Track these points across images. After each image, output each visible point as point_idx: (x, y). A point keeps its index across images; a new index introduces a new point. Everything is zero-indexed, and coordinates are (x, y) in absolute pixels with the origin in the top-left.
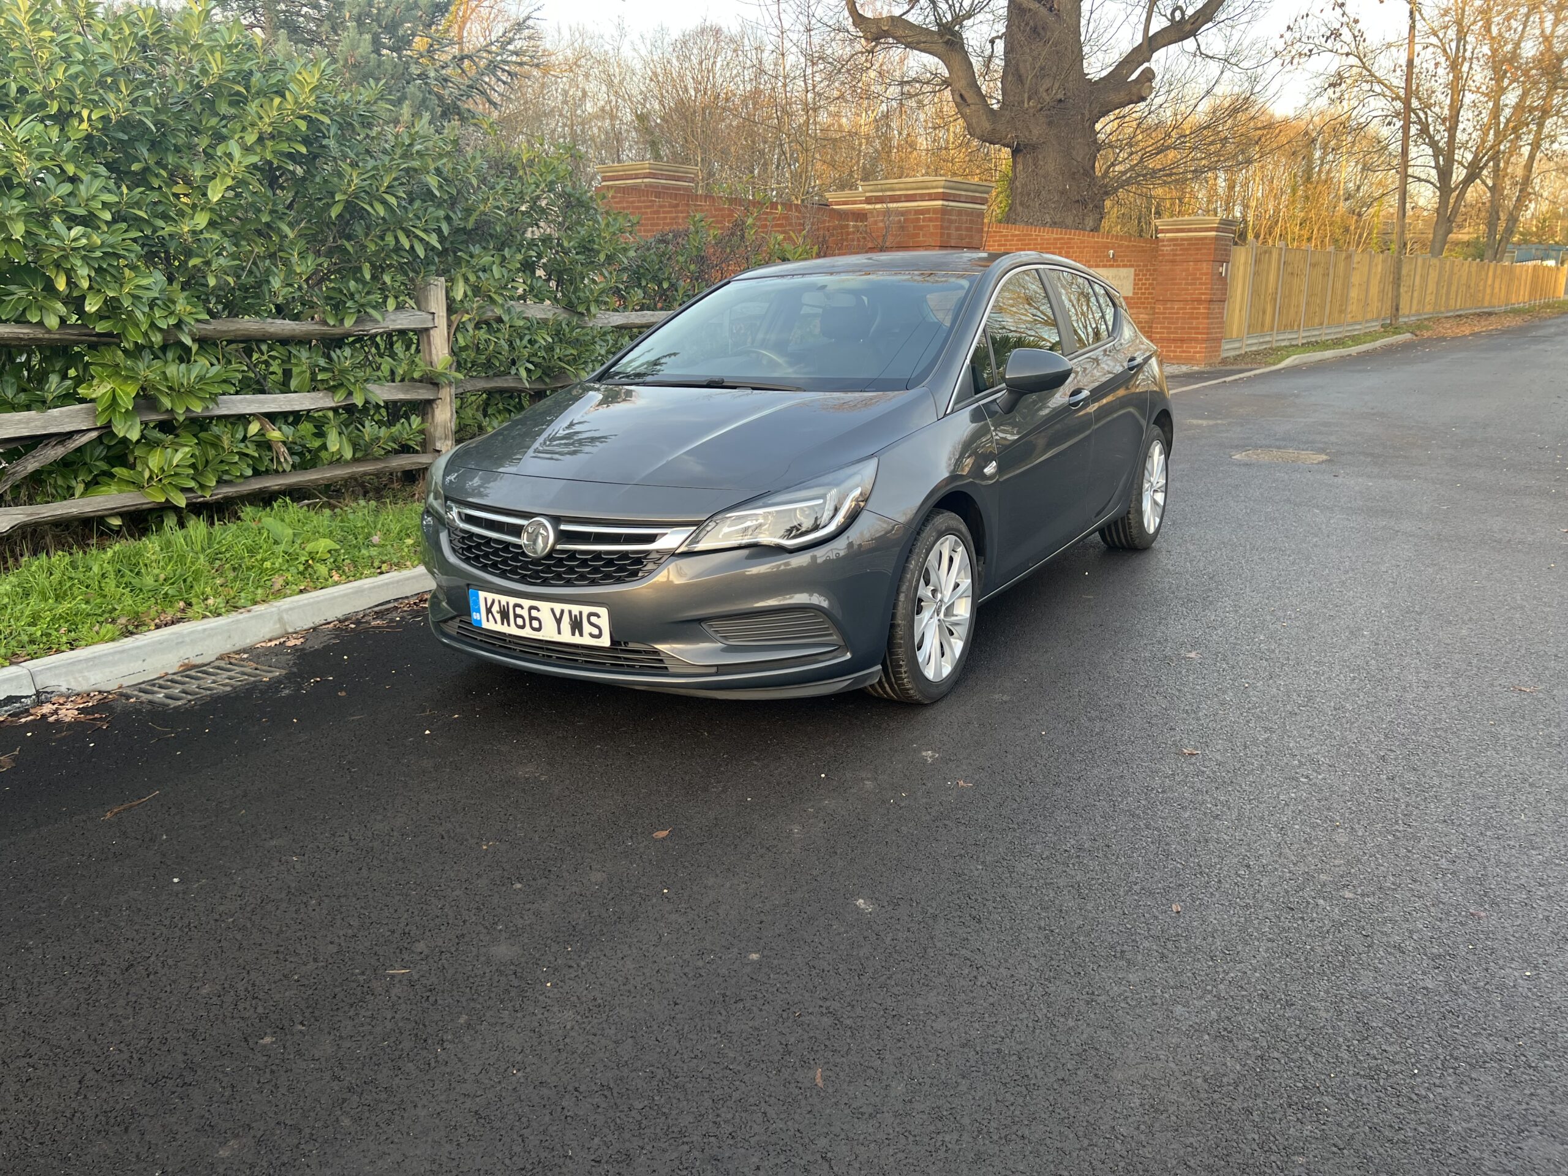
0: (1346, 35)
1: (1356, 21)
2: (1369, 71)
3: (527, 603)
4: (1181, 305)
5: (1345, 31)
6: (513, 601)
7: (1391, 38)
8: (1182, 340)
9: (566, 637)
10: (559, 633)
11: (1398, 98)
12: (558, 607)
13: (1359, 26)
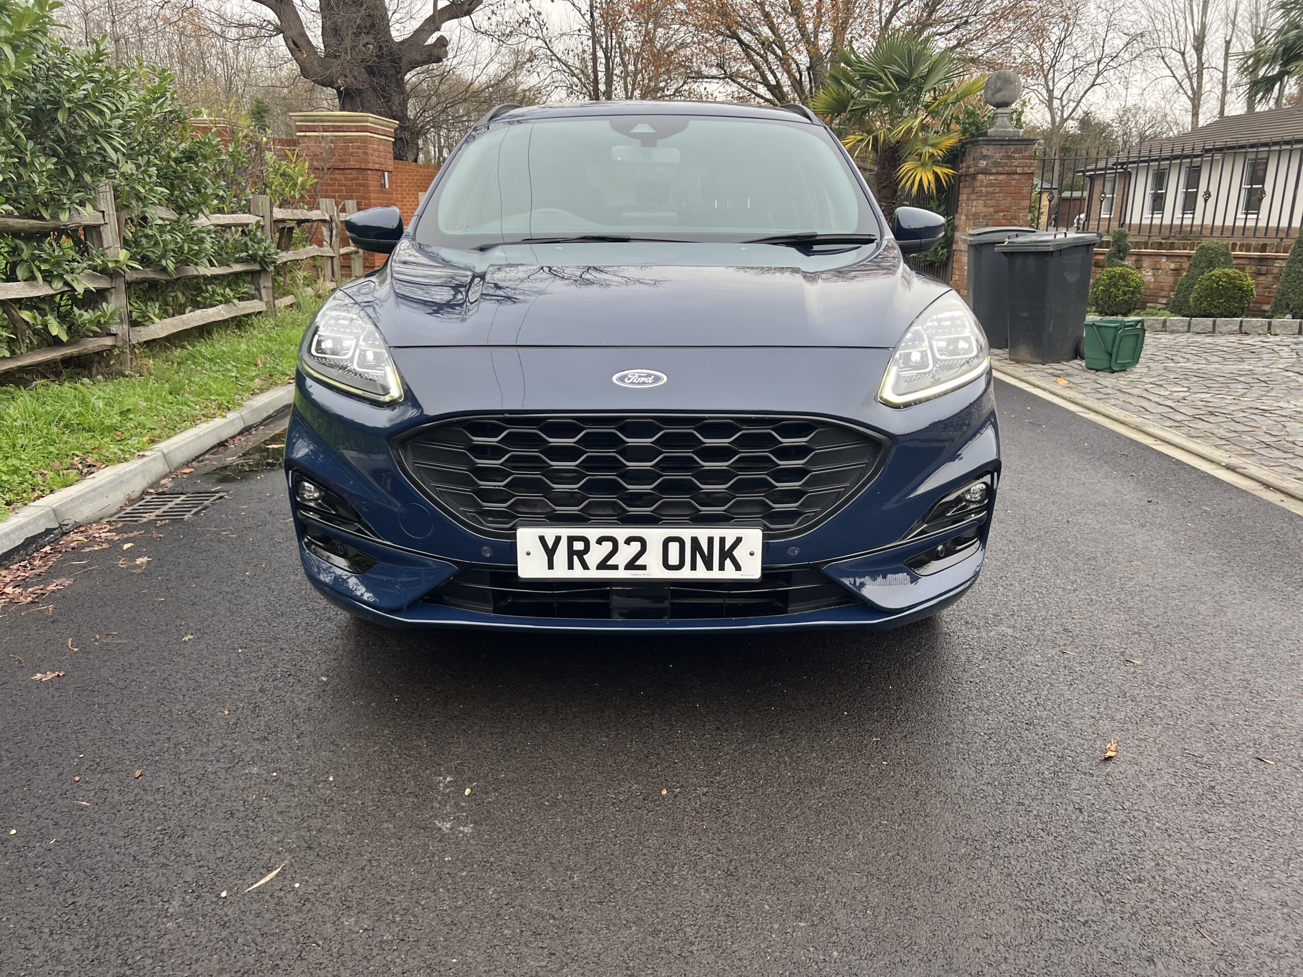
0: (534, 23)
1: (539, 13)
2: (551, 51)
5: (532, 19)
7: (566, 29)
11: (574, 75)
13: (542, 17)
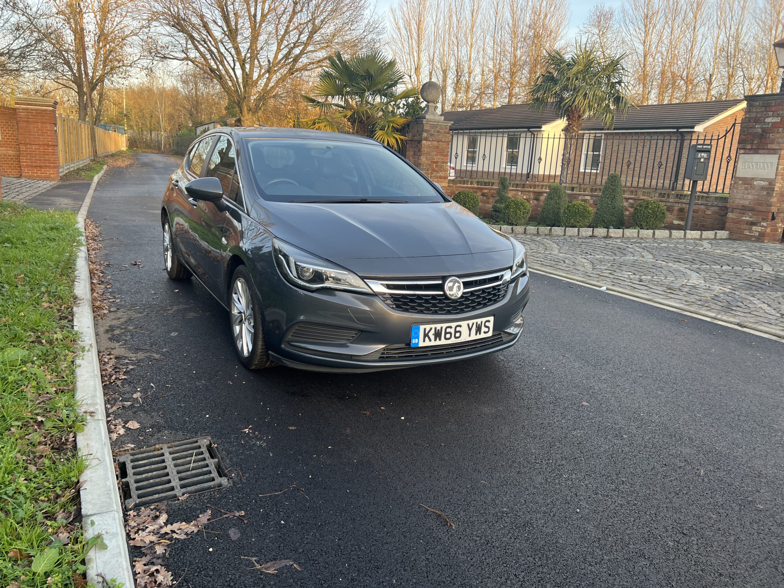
3: (454, 325)
4: (37, 147)
6: (444, 325)
8: (41, 167)
9: (474, 337)
10: (470, 336)
12: (470, 322)
